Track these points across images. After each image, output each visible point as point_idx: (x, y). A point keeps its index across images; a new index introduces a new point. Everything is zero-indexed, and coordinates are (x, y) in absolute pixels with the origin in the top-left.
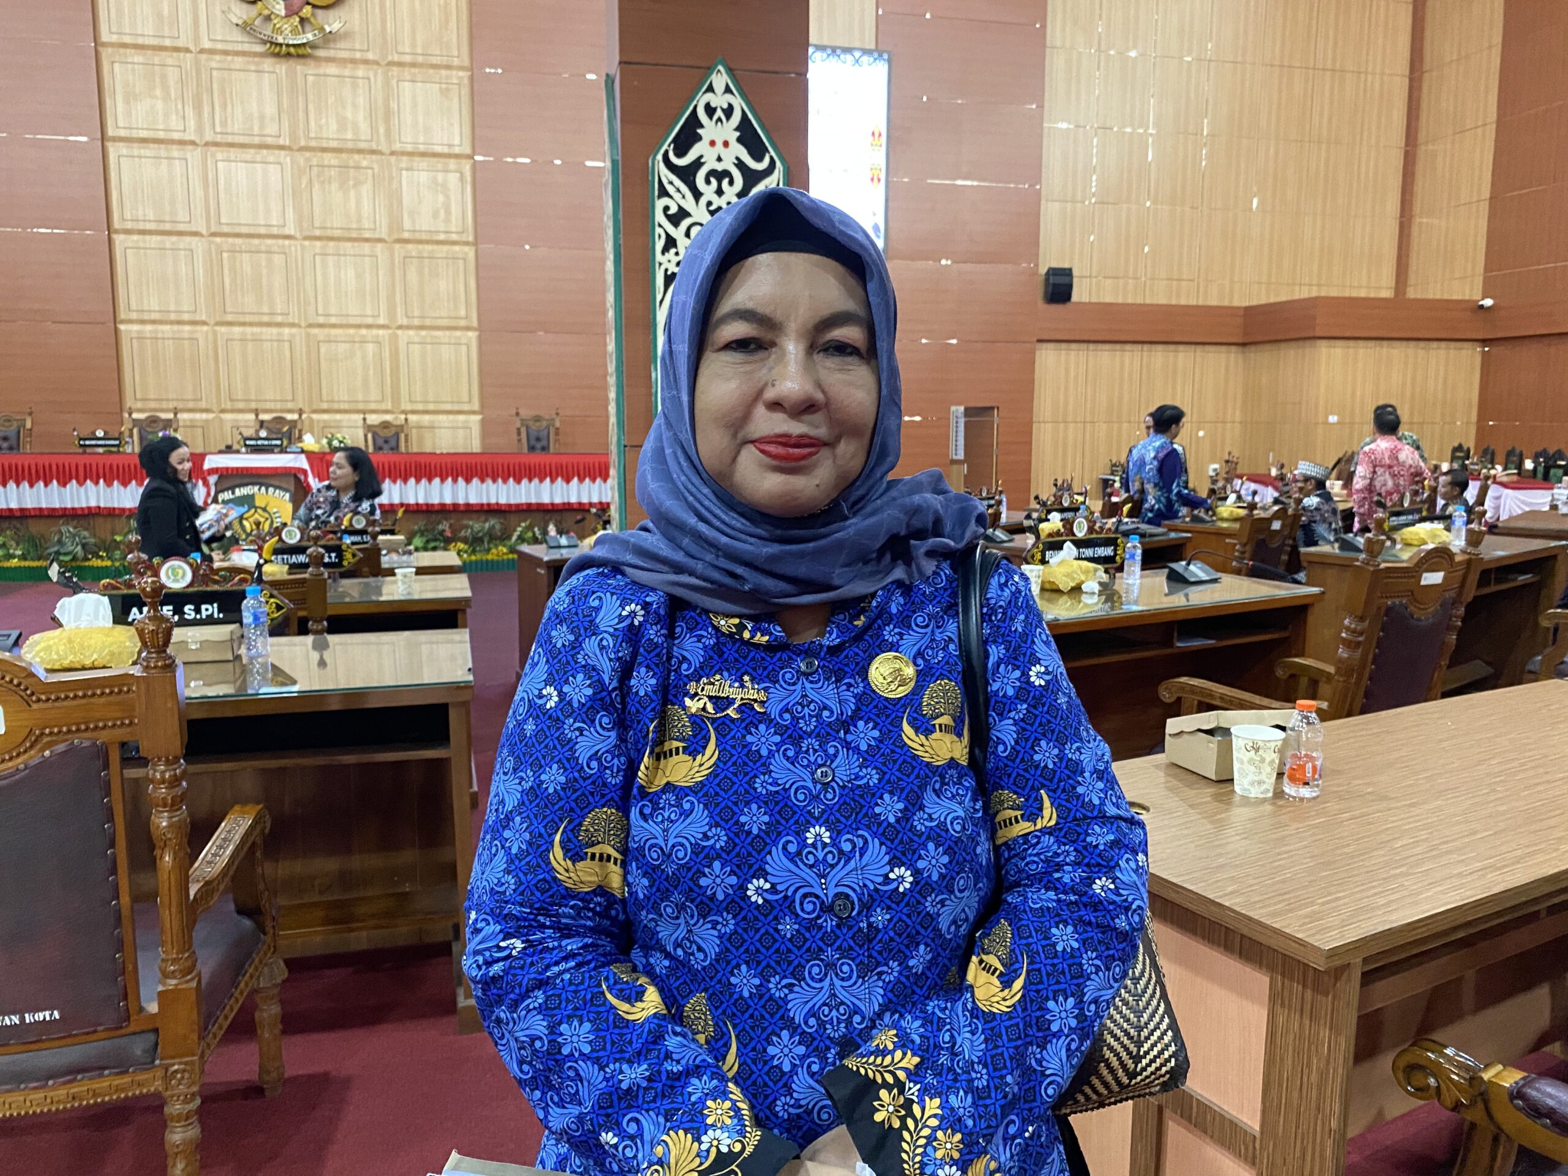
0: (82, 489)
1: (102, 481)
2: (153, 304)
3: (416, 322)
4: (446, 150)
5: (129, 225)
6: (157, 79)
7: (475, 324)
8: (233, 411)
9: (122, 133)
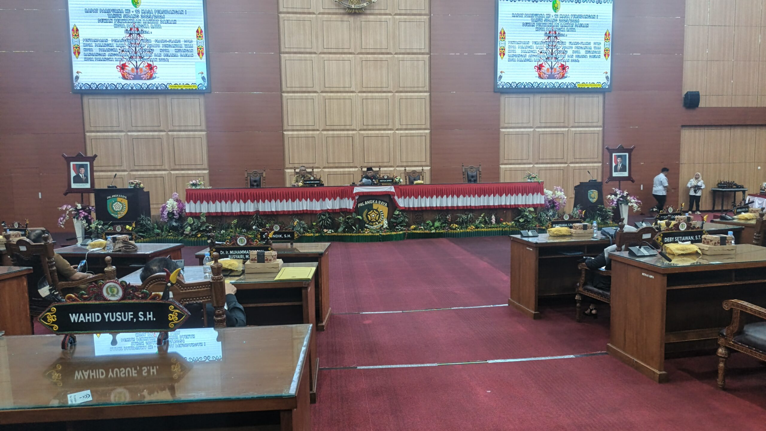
0: (301, 203)
1: (308, 199)
2: (297, 122)
3: (404, 127)
4: (418, 51)
5: (289, 89)
6: (302, 27)
7: (429, 127)
8: (328, 168)
9: (287, 50)
